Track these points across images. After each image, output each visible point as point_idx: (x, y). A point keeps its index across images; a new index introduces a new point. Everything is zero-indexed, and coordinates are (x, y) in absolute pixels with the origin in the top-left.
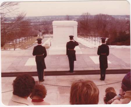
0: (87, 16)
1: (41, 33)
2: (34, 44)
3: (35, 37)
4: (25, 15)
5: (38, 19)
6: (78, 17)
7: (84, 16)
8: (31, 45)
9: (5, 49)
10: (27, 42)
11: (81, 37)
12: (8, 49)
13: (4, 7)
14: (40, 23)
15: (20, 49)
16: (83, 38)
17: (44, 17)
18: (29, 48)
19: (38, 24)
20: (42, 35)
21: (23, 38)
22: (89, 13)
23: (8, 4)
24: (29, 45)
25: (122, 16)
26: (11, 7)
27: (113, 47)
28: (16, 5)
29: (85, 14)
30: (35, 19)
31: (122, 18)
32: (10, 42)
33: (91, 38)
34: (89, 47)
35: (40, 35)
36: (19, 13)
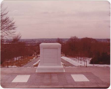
0: (74, 39)
1: (35, 53)
2: (28, 62)
3: (30, 56)
4: (20, 37)
5: (35, 41)
6: (67, 40)
7: (73, 39)
8: (26, 63)
9: (3, 66)
10: (23, 61)
11: (69, 57)
12: (6, 66)
13: (3, 31)
14: (36, 45)
15: (16, 66)
16: (71, 57)
17: (40, 40)
18: (24, 66)
19: (34, 45)
20: (37, 55)
21: (20, 57)
22: (76, 37)
23: (7, 28)
24: (24, 63)
25: (104, 40)
26: (9, 30)
27: (96, 66)
28: (13, 29)
29: (73, 37)
30: (32, 41)
31: (104, 41)
32: (8, 61)
33: (78, 58)
34: (75, 65)
35: (34, 55)
36: (15, 36)
